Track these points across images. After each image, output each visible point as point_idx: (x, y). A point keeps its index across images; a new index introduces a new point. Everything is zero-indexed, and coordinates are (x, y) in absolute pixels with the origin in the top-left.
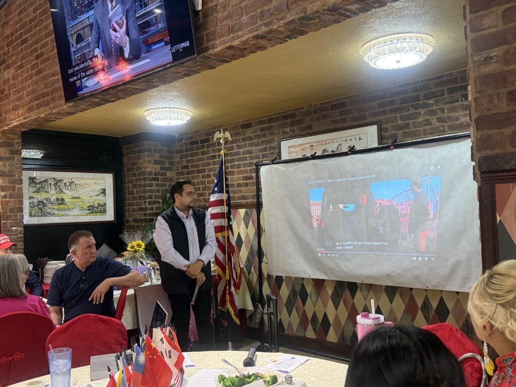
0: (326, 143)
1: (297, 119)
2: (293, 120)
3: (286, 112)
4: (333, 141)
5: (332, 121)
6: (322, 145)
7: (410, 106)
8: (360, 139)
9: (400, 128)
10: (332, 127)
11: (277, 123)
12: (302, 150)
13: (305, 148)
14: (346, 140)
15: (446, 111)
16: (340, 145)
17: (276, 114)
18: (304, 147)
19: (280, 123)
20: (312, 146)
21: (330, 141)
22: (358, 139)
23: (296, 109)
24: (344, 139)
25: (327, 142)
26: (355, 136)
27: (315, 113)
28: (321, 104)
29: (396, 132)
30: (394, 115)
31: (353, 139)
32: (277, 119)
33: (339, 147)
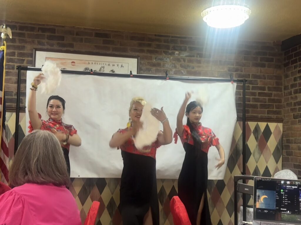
0: (89, 63)
1: (56, 34)
2: (53, 34)
3: (44, 25)
4: (96, 63)
5: (96, 46)
6: (85, 63)
7: (162, 51)
8: (122, 66)
9: (154, 65)
10: (95, 51)
11: (32, 33)
12: (62, 64)
13: (65, 63)
14: (109, 65)
15: (186, 61)
16: (104, 67)
17: (31, 24)
18: (64, 61)
19: (35, 33)
20: (73, 62)
21: (94, 63)
22: (120, 66)
23: (57, 26)
24: (107, 64)
25: (91, 62)
26: (118, 63)
27: (77, 34)
28: (85, 29)
29: (151, 67)
30: (150, 55)
31: (116, 65)
32: (32, 29)
33: (102, 69)
